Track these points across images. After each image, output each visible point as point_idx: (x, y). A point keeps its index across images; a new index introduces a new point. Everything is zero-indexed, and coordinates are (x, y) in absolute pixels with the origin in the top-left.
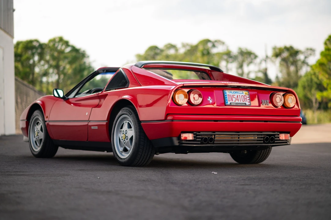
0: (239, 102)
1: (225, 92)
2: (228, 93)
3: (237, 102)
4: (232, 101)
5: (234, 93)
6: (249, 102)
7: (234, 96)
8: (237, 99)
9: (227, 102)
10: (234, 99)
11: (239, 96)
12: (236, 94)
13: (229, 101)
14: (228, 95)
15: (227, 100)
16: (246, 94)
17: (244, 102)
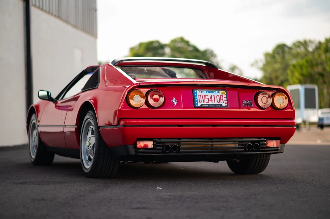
0: (213, 103)
1: (195, 92)
2: (198, 92)
3: (210, 103)
4: (204, 102)
5: (207, 92)
6: (225, 103)
7: (207, 97)
8: (211, 100)
9: (197, 104)
10: (206, 100)
11: (214, 96)
12: (210, 95)
13: (199, 102)
14: (199, 95)
15: (197, 101)
16: (222, 93)
17: (220, 103)
